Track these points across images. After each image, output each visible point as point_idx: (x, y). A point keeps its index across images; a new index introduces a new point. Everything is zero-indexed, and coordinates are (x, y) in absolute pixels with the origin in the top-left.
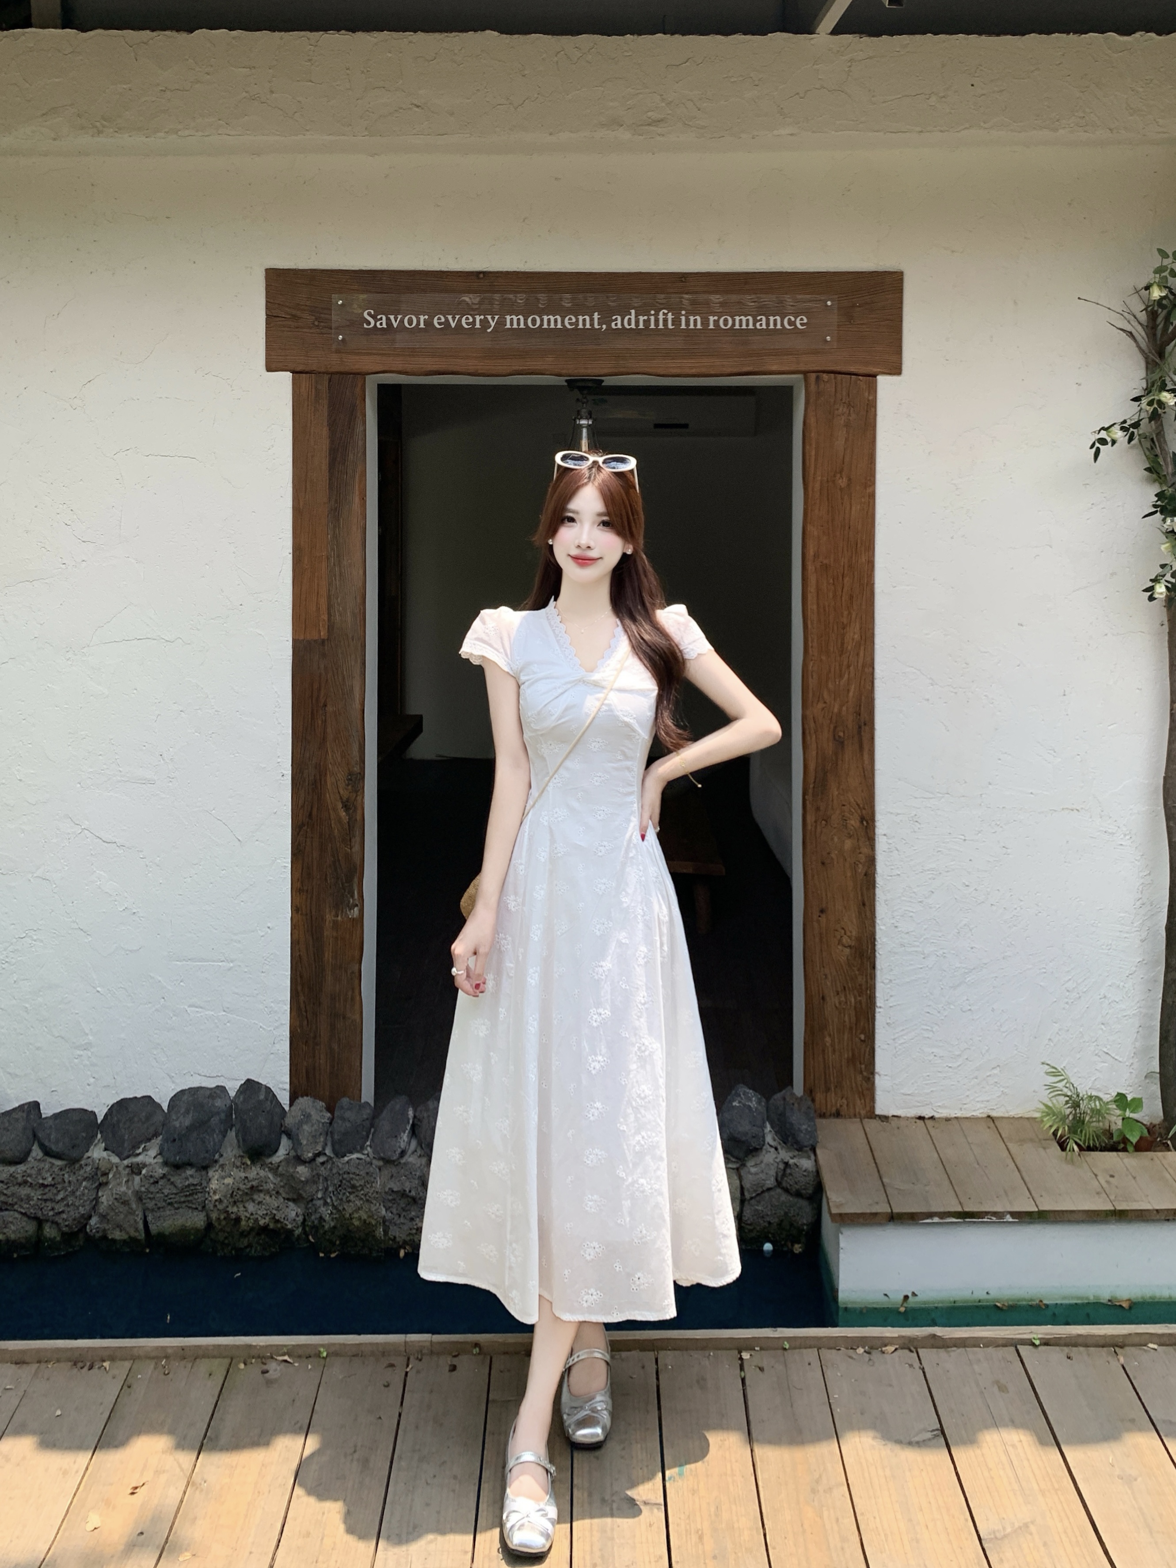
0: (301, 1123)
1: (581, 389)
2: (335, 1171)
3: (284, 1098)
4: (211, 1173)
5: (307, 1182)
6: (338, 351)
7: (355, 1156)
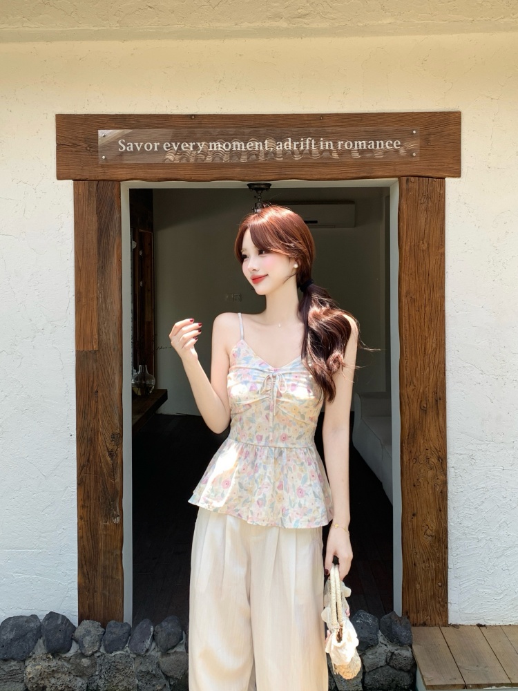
0: (84, 636)
1: (257, 190)
2: (106, 661)
5: (88, 667)
6: (102, 166)
7: (118, 653)
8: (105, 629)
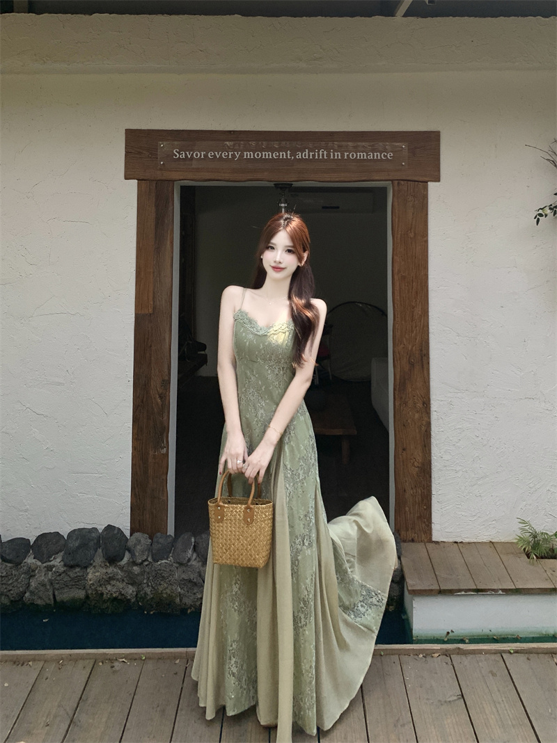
0: (135, 545)
1: (281, 188)
2: (153, 569)
3: (127, 533)
4: (88, 570)
5: (138, 575)
6: (161, 170)
7: (163, 561)
8: (152, 540)
